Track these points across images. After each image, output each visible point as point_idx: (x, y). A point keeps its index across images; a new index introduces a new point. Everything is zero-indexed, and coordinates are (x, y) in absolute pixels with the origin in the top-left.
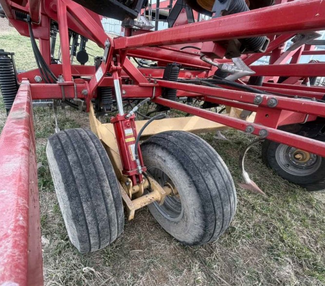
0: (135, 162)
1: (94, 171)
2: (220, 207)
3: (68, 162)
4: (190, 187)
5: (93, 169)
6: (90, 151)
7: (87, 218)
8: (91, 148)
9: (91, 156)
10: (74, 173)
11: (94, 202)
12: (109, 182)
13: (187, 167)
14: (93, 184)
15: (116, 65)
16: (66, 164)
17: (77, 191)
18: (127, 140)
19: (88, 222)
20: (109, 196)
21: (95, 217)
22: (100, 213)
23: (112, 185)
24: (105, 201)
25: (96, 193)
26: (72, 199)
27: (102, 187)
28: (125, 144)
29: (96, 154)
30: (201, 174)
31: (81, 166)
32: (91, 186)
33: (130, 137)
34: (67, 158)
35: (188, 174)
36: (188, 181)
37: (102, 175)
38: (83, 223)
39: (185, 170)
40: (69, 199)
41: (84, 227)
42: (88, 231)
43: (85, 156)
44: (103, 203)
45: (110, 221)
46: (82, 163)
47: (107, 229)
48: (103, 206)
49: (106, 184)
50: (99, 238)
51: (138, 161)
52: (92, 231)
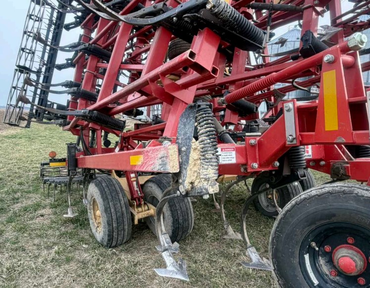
0: (137, 191)
1: (115, 189)
6: (113, 182)
7: (111, 210)
9: (113, 184)
10: (105, 190)
11: (115, 202)
15: (126, 144)
17: (107, 197)
18: (132, 180)
19: (112, 212)
20: (122, 201)
21: (115, 209)
22: (118, 208)
24: (120, 203)
25: (116, 198)
26: (105, 200)
27: (118, 196)
28: (131, 182)
29: (115, 183)
31: (108, 187)
32: (113, 195)
33: (134, 178)
34: (102, 185)
35: (161, 189)
38: (109, 212)
39: (160, 187)
41: (110, 215)
42: (112, 218)
43: (110, 184)
45: (123, 214)
47: (121, 218)
48: (119, 205)
49: (121, 195)
50: (118, 223)
51: (138, 189)
52: (114, 217)
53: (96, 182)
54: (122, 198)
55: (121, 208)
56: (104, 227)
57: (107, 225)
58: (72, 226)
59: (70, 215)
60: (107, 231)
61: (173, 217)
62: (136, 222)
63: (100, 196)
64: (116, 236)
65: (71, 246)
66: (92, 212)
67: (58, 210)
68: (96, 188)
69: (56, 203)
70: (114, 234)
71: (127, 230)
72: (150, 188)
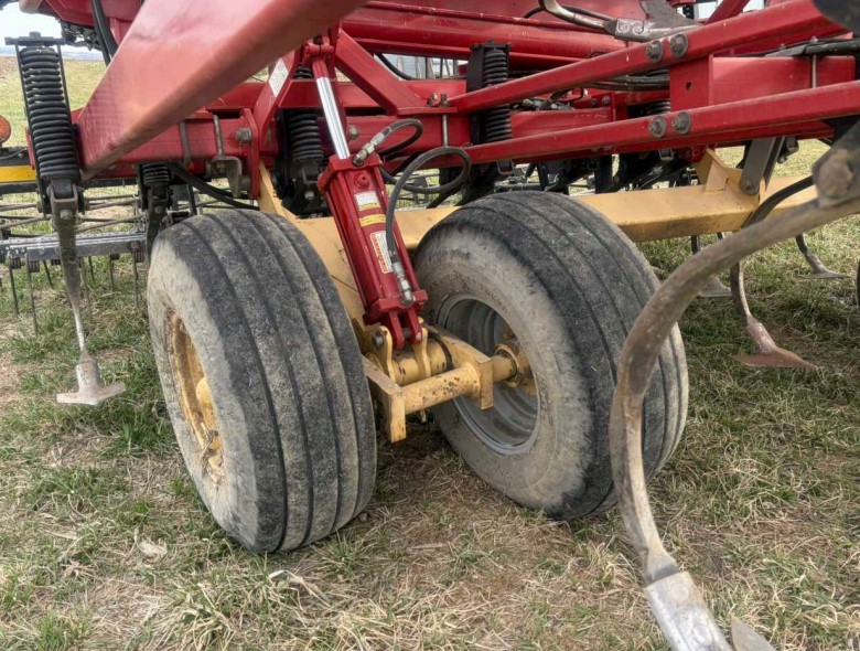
0: (392, 276)
1: (280, 269)
2: (617, 332)
3: (214, 255)
4: (533, 293)
5: (276, 265)
6: (265, 233)
7: (268, 377)
8: (268, 228)
9: (270, 242)
10: (230, 273)
11: (284, 337)
12: (321, 297)
13: (518, 244)
14: (278, 296)
15: (318, 41)
16: (208, 259)
17: (239, 311)
18: (366, 221)
19: (272, 390)
20: (322, 327)
22: (304, 368)
23: (330, 304)
24: (313, 339)
25: (289, 315)
26: (229, 329)
27: (301, 304)
28: (359, 231)
29: (281, 239)
30: (555, 256)
31: (245, 260)
32: (273, 300)
33: (371, 212)
34: (210, 249)
35: (525, 262)
36: (525, 280)
37: (300, 279)
38: (258, 391)
39: (515, 253)
40: (221, 333)
41: (265, 405)
42: (275, 421)
43: (255, 242)
44: (309, 343)
46: (247, 253)
47: (324, 420)
48: (308, 351)
49: (313, 299)
50: (307, 445)
51: (398, 268)
52: (286, 418)
53: (177, 233)
54: (323, 316)
55: (322, 365)
56: (238, 468)
57: (250, 456)
58: (99, 442)
59: (84, 394)
60: (254, 488)
61: (592, 408)
62: (398, 430)
63: (203, 306)
64: (304, 509)
65: (79, 557)
66: (180, 384)
67: (46, 370)
68: (181, 265)
69: (42, 340)
70: (292, 498)
71: (354, 476)
72: (456, 261)
